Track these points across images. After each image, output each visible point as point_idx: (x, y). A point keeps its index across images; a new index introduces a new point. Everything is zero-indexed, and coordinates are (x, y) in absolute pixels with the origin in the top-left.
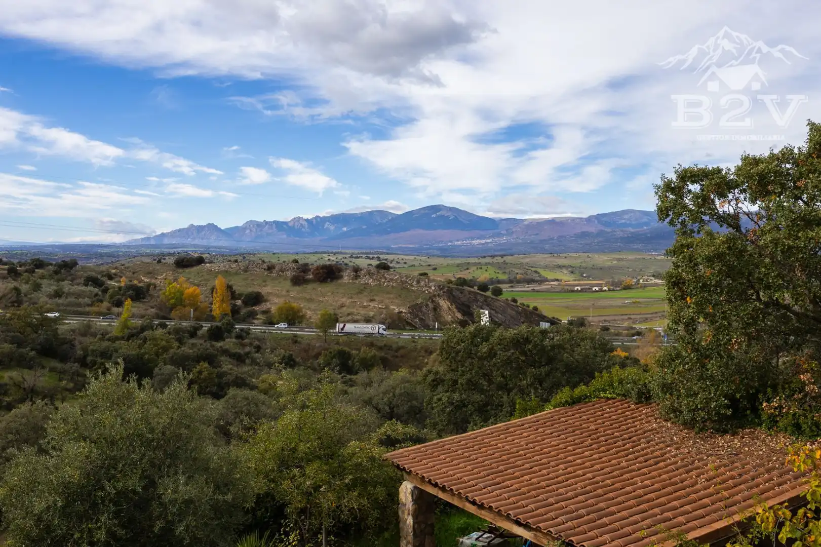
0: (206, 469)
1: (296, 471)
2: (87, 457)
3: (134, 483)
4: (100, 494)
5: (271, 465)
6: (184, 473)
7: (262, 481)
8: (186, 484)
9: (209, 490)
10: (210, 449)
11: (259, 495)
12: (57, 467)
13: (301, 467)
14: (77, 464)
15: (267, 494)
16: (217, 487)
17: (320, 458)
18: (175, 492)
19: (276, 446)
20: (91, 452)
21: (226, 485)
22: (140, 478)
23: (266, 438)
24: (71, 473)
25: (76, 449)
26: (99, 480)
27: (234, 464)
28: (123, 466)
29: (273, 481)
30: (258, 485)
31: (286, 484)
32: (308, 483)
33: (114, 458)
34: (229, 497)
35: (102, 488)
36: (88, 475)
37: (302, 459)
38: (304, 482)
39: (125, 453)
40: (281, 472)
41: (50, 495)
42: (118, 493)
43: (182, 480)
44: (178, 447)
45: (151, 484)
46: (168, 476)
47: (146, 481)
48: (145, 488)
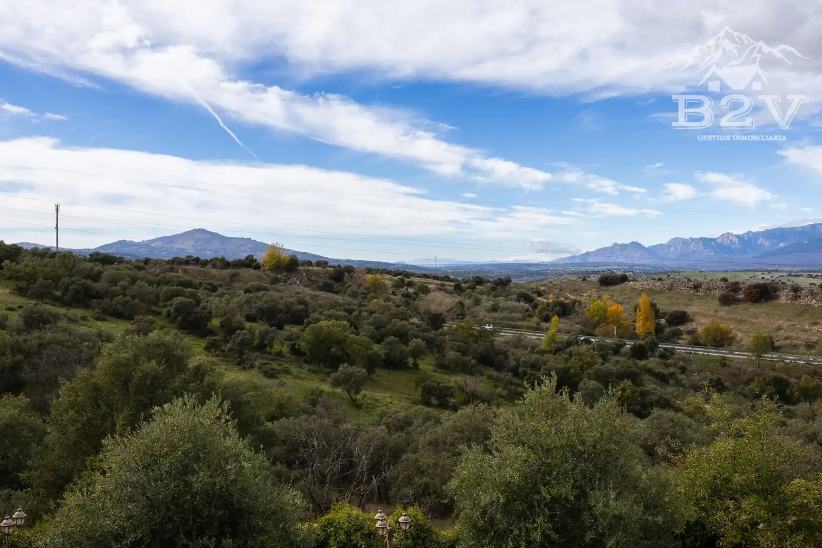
0: (636, 488)
1: (730, 503)
2: (526, 461)
3: (566, 490)
4: (537, 497)
5: (702, 492)
6: (614, 488)
7: (693, 508)
8: (617, 499)
9: (639, 509)
11: (689, 522)
12: (499, 467)
13: (736, 500)
14: (517, 466)
15: (697, 523)
16: (647, 507)
17: (758, 493)
18: (606, 505)
19: (707, 473)
20: (529, 457)
21: (656, 507)
22: (573, 487)
23: (696, 463)
24: (512, 474)
25: (516, 453)
26: (535, 484)
27: (665, 486)
28: (557, 473)
29: (704, 509)
30: (688, 512)
31: (718, 515)
32: (744, 518)
33: (549, 465)
34: (659, 519)
35: (539, 493)
36: (526, 478)
37: (737, 490)
38: (740, 516)
39: (559, 462)
40: (713, 501)
41: (494, 491)
42: (552, 499)
43: (613, 495)
44: (608, 462)
45: (582, 495)
46: (599, 489)
47: (578, 491)
48: (577, 497)
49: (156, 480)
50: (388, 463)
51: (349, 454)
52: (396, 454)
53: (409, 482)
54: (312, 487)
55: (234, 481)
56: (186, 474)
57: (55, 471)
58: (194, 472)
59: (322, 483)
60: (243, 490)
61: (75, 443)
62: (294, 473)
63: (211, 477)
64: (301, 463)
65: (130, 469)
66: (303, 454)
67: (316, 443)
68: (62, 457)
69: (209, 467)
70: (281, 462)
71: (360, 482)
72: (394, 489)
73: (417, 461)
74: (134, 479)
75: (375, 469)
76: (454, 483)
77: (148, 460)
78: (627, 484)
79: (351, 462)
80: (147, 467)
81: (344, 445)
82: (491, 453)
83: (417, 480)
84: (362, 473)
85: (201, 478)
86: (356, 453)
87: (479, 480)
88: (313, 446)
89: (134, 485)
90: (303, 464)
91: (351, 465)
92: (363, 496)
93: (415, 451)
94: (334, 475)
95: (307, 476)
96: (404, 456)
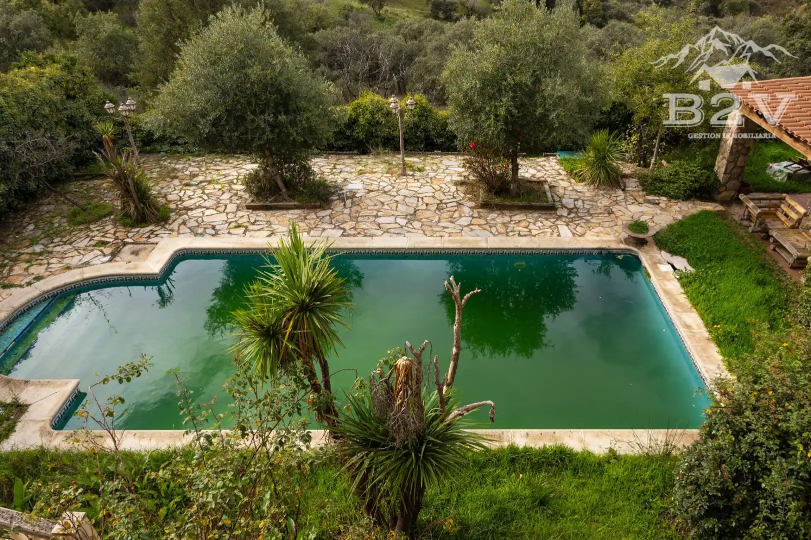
0: (579, 76)
1: (646, 88)
2: (498, 55)
3: (526, 78)
4: (504, 83)
5: (628, 81)
6: (561, 76)
7: (620, 93)
8: (561, 84)
9: (577, 92)
10: (584, 62)
11: (614, 103)
12: (479, 60)
13: (651, 86)
14: (491, 60)
15: (621, 104)
16: (584, 91)
17: (668, 81)
18: (553, 89)
19: (636, 65)
20: (500, 52)
21: (592, 90)
22: (532, 75)
23: (628, 59)
24: (488, 67)
25: (492, 49)
26: (504, 74)
27: (600, 75)
28: (521, 65)
29: (628, 94)
30: (614, 95)
31: (636, 98)
32: (654, 99)
33: (515, 59)
34: (590, 99)
35: (506, 80)
36: (498, 69)
37: (654, 79)
38: (651, 98)
39: (522, 56)
40: (635, 87)
41: (473, 79)
42: (515, 85)
43: (559, 81)
44: (561, 57)
45: (537, 81)
46: (550, 77)
47: (534, 78)
48: (534, 83)
49: (222, 73)
50: (405, 64)
51: (375, 58)
52: (410, 58)
53: (421, 78)
54: (349, 83)
55: (281, 73)
56: (243, 68)
57: (154, 73)
58: (250, 66)
59: (357, 80)
60: (288, 79)
61: (163, 51)
62: (335, 73)
63: (263, 70)
64: (339, 65)
65: (201, 65)
66: (340, 58)
67: (349, 49)
68: (156, 61)
69: (260, 62)
70: (325, 65)
71: (384, 79)
72: (410, 84)
73: (426, 62)
74: (205, 71)
75: (394, 69)
76: (445, 73)
77: (213, 58)
78: (573, 74)
79: (377, 64)
80: (213, 63)
81: (370, 50)
82: (474, 51)
83: (427, 78)
84: (385, 72)
85: (255, 71)
86: (380, 57)
87: (463, 71)
88: (347, 51)
89: (206, 77)
90: (341, 66)
91: (378, 66)
92: (387, 89)
93: (425, 56)
94: (364, 74)
95: (344, 74)
96: (417, 59)
